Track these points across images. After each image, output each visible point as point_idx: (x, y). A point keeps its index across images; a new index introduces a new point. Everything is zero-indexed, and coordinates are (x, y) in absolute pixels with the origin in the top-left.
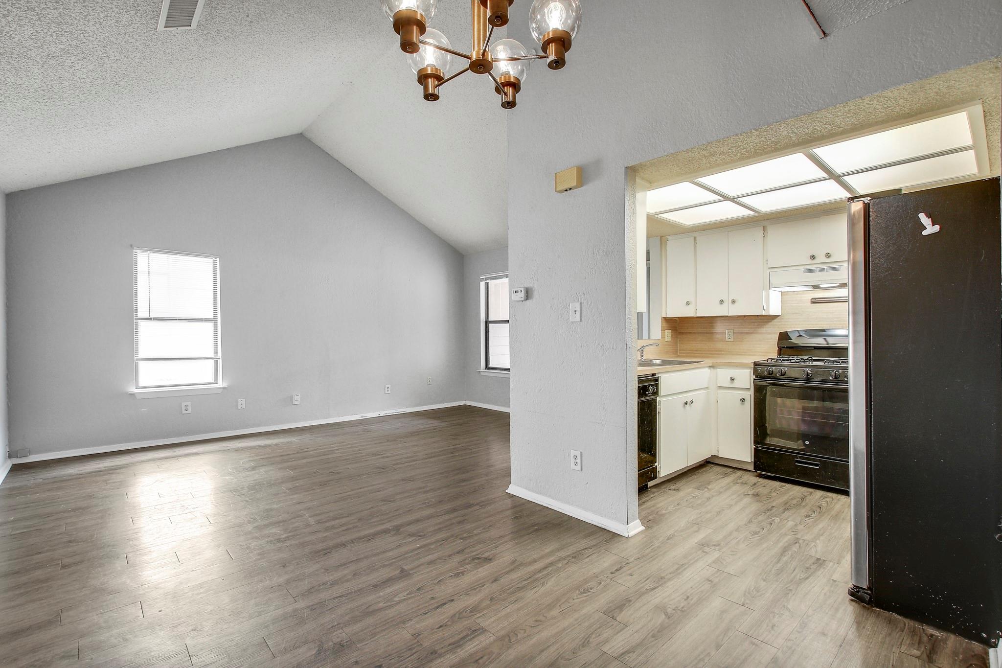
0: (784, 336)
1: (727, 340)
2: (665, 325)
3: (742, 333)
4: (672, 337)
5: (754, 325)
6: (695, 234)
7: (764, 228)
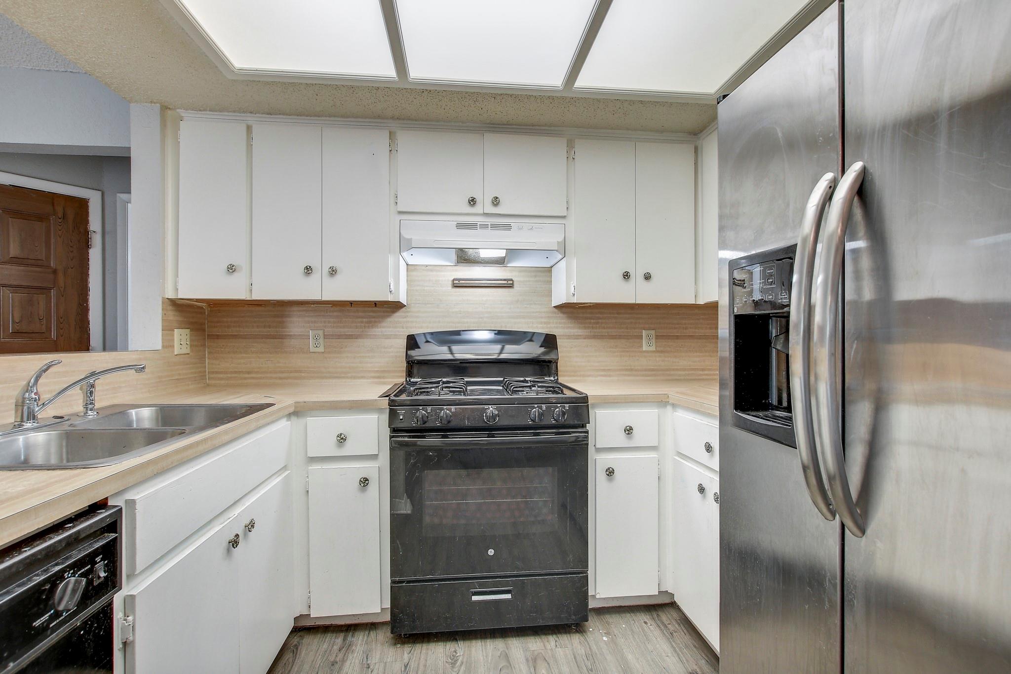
0: (412, 342)
1: (312, 349)
2: (172, 316)
3: (339, 337)
4: (191, 346)
5: (362, 322)
6: (251, 119)
7: (392, 135)
